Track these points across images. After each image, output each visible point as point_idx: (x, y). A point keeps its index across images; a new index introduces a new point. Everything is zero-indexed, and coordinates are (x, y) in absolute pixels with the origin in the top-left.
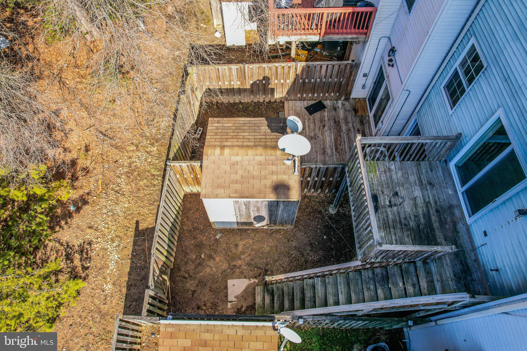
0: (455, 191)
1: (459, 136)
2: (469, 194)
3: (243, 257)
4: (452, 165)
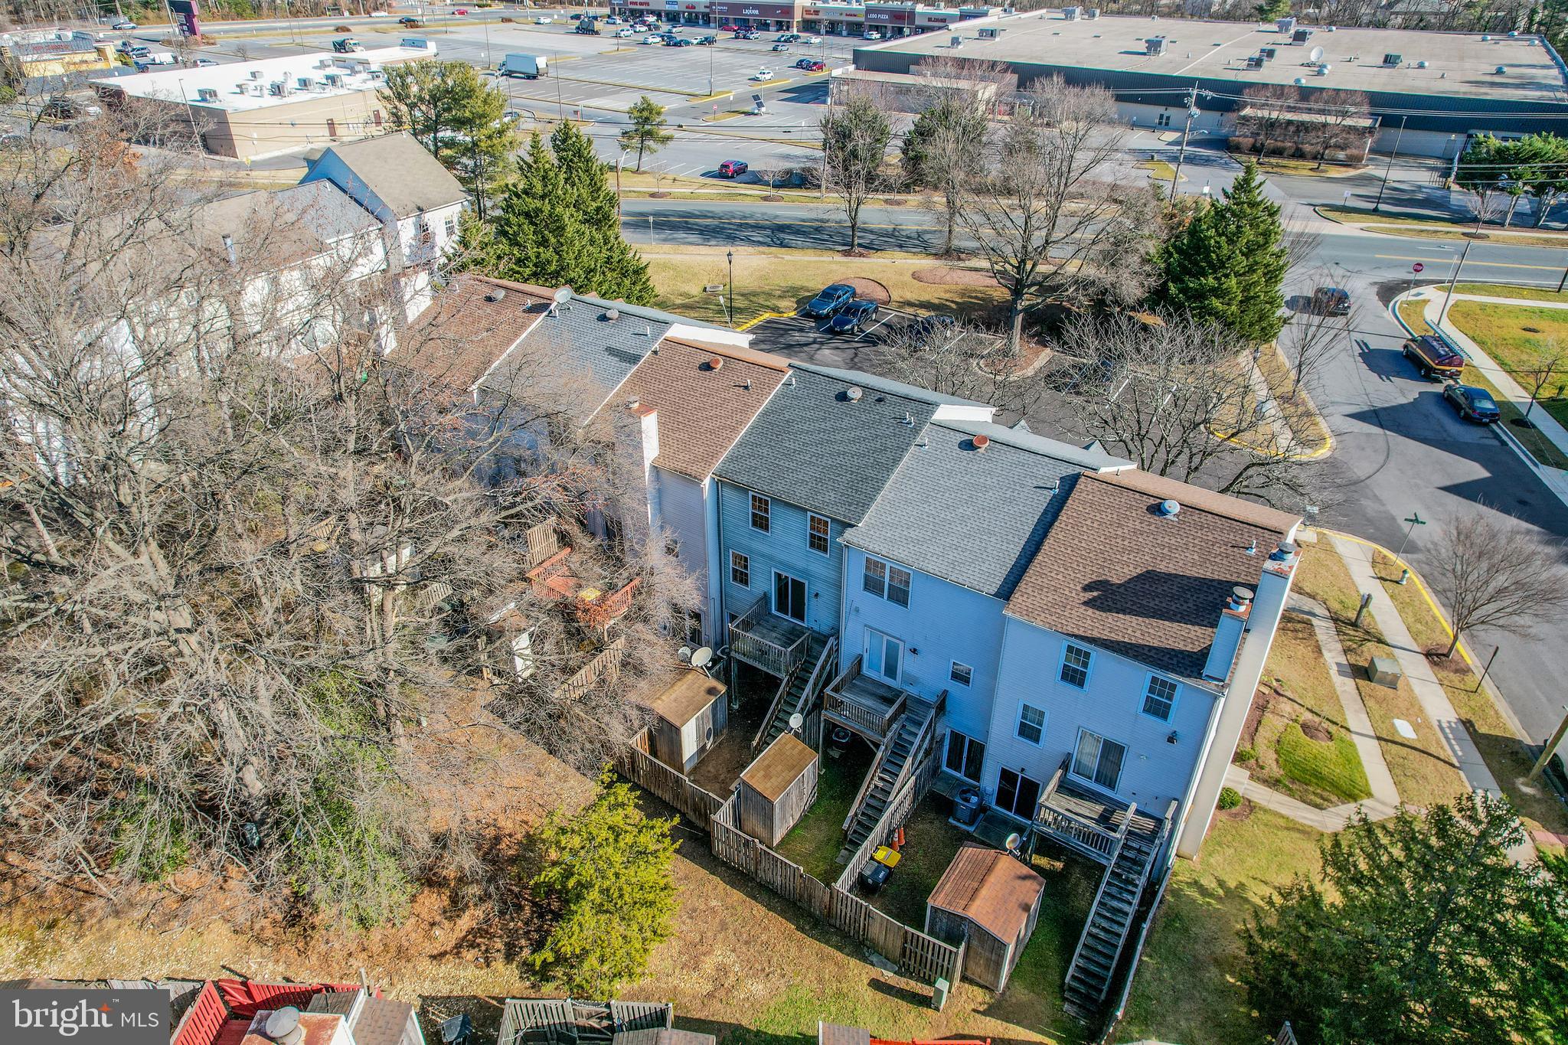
1: (765, 592)
2: (793, 616)
4: (774, 611)
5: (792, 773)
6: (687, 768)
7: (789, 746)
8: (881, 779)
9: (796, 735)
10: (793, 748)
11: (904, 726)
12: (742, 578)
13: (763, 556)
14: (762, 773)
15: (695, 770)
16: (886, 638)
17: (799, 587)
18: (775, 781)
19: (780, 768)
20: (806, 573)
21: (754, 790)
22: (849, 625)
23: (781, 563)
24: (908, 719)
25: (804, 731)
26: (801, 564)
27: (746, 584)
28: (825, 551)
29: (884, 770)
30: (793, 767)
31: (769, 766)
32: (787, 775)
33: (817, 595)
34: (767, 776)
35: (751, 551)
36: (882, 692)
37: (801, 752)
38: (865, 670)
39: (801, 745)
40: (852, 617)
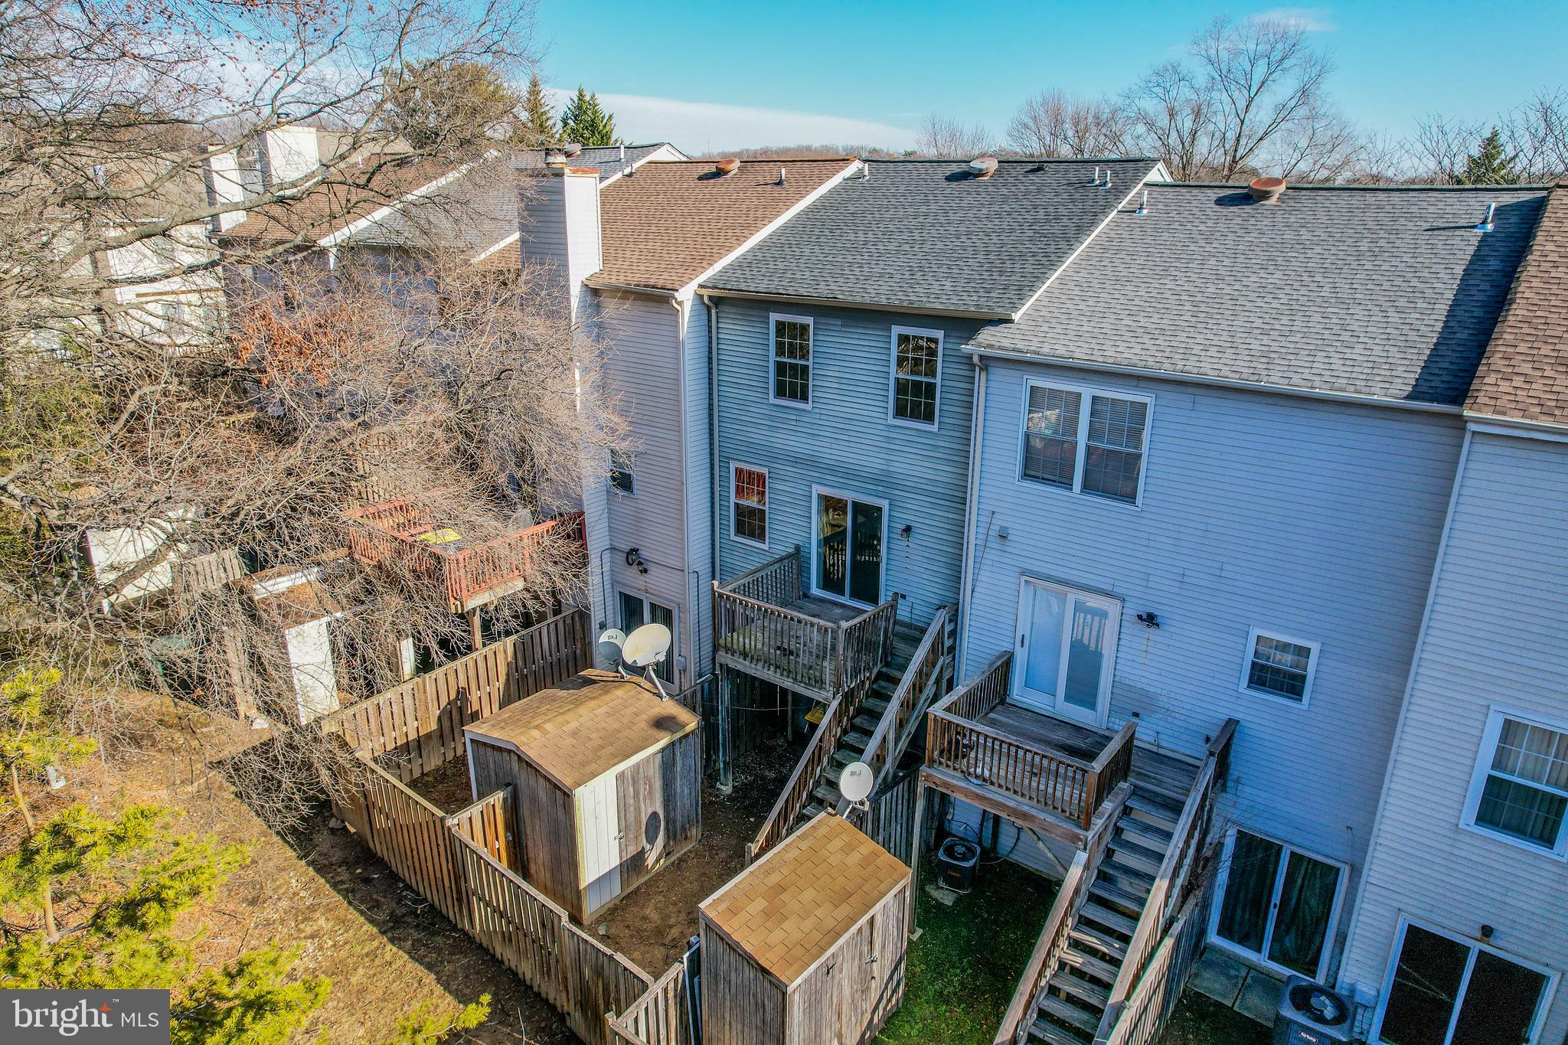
0: (843, 606)
1: (798, 548)
2: (855, 594)
3: (672, 921)
4: (815, 591)
5: (844, 910)
6: (591, 907)
7: (838, 843)
8: (1076, 945)
9: (858, 819)
10: (848, 849)
11: (1127, 811)
12: (751, 523)
13: (796, 461)
14: (761, 904)
15: (612, 913)
16: (1073, 596)
17: (868, 517)
18: (793, 929)
19: (809, 894)
20: (885, 482)
21: (733, 947)
22: (984, 575)
23: (832, 470)
24: (1137, 792)
25: (875, 809)
26: (872, 461)
27: (761, 537)
28: (929, 417)
29: (1086, 923)
30: (846, 896)
31: (781, 888)
32: (828, 916)
33: (908, 530)
34: (774, 914)
35: (772, 456)
36: (1061, 736)
37: (868, 861)
38: (1018, 692)
39: (868, 846)
40: (991, 555)
